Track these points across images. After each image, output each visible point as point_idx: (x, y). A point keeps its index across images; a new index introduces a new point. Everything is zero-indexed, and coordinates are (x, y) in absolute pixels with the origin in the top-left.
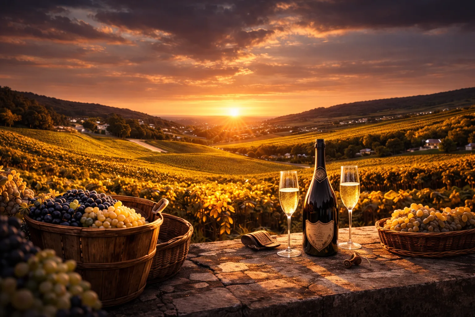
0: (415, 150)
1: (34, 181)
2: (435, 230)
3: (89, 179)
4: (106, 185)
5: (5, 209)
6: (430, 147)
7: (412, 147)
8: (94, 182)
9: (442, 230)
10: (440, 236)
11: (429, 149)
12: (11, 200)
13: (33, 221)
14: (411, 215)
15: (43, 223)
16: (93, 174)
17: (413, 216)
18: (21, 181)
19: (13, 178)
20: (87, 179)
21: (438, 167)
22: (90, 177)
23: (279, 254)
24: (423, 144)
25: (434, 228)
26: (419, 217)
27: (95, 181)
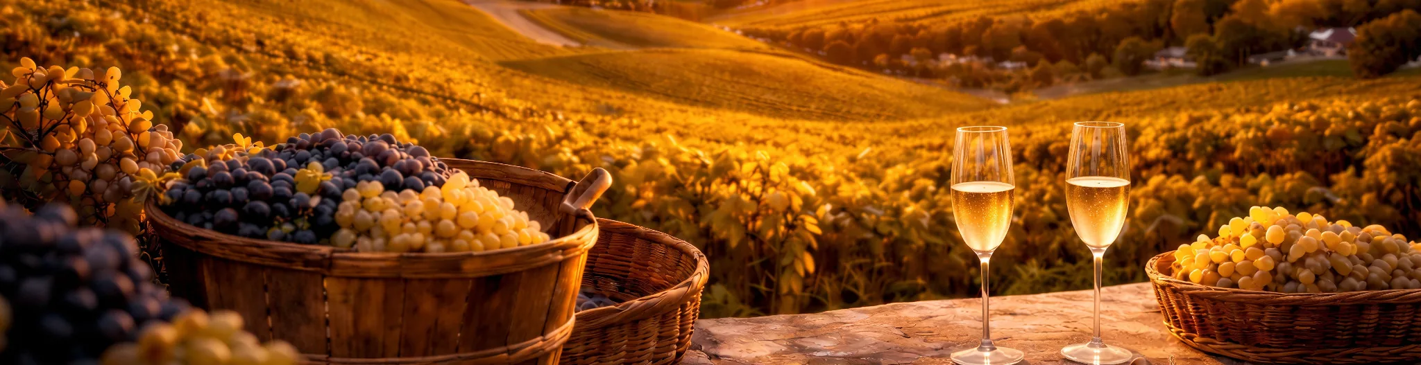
0: (1272, 60)
1: (178, 111)
2: (1322, 283)
3: (361, 115)
4: (420, 135)
5: (88, 188)
6: (1323, 54)
7: (1262, 51)
8: (379, 124)
9: (1343, 284)
10: (1338, 303)
11: (1319, 58)
12: (102, 162)
13: (178, 225)
14: (1248, 239)
15: (208, 232)
16: (376, 101)
17: (1254, 241)
18: (133, 109)
19: (108, 101)
20: (354, 117)
21: (1350, 114)
22: (367, 111)
23: (957, 357)
24: (1300, 43)
25: (1317, 278)
26: (1273, 246)
27: (382, 120)
